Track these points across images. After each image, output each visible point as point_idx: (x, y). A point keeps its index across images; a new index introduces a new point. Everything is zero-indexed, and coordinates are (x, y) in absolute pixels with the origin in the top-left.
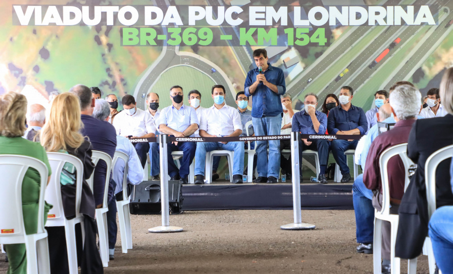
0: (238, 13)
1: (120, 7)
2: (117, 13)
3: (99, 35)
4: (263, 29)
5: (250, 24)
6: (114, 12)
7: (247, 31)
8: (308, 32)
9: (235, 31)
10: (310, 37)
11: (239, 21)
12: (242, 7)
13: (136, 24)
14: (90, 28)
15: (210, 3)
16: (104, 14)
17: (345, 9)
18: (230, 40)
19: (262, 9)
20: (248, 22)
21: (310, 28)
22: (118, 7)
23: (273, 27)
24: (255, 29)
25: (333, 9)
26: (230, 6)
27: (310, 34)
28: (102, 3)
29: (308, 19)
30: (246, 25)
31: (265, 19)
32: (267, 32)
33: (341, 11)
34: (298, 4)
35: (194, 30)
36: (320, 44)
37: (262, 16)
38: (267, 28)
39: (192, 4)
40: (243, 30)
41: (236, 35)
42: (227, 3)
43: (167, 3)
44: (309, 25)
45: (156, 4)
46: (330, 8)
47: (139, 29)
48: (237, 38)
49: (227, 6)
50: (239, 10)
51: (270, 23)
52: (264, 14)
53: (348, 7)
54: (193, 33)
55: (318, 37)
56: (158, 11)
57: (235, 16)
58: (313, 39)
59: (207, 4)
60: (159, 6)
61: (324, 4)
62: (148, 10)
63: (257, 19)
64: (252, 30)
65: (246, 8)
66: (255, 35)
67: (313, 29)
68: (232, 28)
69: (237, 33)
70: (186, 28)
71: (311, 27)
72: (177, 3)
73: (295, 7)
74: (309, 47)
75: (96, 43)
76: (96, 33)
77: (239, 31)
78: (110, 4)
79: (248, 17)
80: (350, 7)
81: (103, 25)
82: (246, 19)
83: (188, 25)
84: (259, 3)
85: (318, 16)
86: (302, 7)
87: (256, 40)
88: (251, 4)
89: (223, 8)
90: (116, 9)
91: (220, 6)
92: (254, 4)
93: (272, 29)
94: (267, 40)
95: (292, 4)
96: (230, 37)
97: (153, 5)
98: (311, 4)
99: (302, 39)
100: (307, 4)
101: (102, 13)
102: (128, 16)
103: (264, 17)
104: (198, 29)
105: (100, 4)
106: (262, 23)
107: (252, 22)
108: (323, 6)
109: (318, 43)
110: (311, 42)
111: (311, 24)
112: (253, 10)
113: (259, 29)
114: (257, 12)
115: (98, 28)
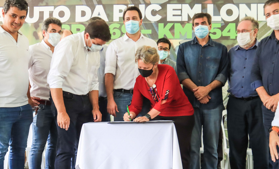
0: (157, 10)
1: (55, 7)
2: (53, 12)
3: (37, 31)
4: (180, 24)
5: (168, 20)
6: (50, 11)
7: (165, 26)
8: (220, 27)
9: (155, 26)
10: (222, 31)
11: (158, 17)
12: (161, 5)
13: (68, 21)
14: (30, 25)
15: (132, 2)
16: (41, 13)
17: (253, 6)
18: (150, 34)
19: (179, 6)
20: (166, 18)
21: (222, 24)
22: (53, 7)
23: (188, 22)
24: (172, 24)
25: (243, 6)
26: (150, 4)
27: (222, 28)
28: (41, 4)
29: (220, 15)
30: (164, 21)
31: (181, 15)
32: (183, 27)
33: (250, 8)
34: (211, 2)
35: (118, 26)
36: (231, 38)
37: (179, 12)
38: (182, 23)
39: (116, 3)
40: (161, 25)
41: (155, 29)
42: (147, 2)
43: (95, 2)
44: (221, 20)
45: (85, 4)
46: (240, 5)
47: (70, 25)
48: (156, 32)
49: (147, 5)
50: (158, 8)
51: (185, 19)
52: (180, 11)
53: (256, 4)
54: (117, 28)
55: (229, 31)
56: (87, 9)
57: (154, 13)
58: (225, 33)
59: (129, 3)
60: (88, 5)
61: (234, 2)
62: (79, 9)
63: (174, 15)
64: (169, 26)
65: (164, 6)
66: (172, 29)
67: (225, 24)
68: (151, 23)
69: (156, 28)
70: (111, 24)
71: (223, 22)
72: (104, 2)
73: (208, 5)
74: (221, 40)
75: (34, 38)
76: (34, 30)
77: (157, 26)
78: (47, 5)
79: (166, 13)
80: (258, 4)
81: (40, 22)
82: (165, 15)
83: (112, 21)
84: (175, 2)
85: (229, 12)
86: (215, 5)
87: (173, 34)
88: (169, 2)
89: (144, 6)
90: (51, 8)
91: (141, 4)
92: (171, 2)
93: (187, 25)
94: (183, 34)
95: (206, 2)
96: (150, 32)
97: (83, 5)
98: (222, 2)
99: (215, 33)
100: (219, 2)
101: (40, 12)
102: (62, 14)
103: (180, 14)
104: (121, 25)
105: (39, 5)
106: (179, 19)
107: (170, 18)
108: (233, 3)
109: (229, 37)
110: (223, 35)
111: (223, 20)
112: (170, 7)
113: (176, 24)
114: (173, 10)
115: (36, 25)
